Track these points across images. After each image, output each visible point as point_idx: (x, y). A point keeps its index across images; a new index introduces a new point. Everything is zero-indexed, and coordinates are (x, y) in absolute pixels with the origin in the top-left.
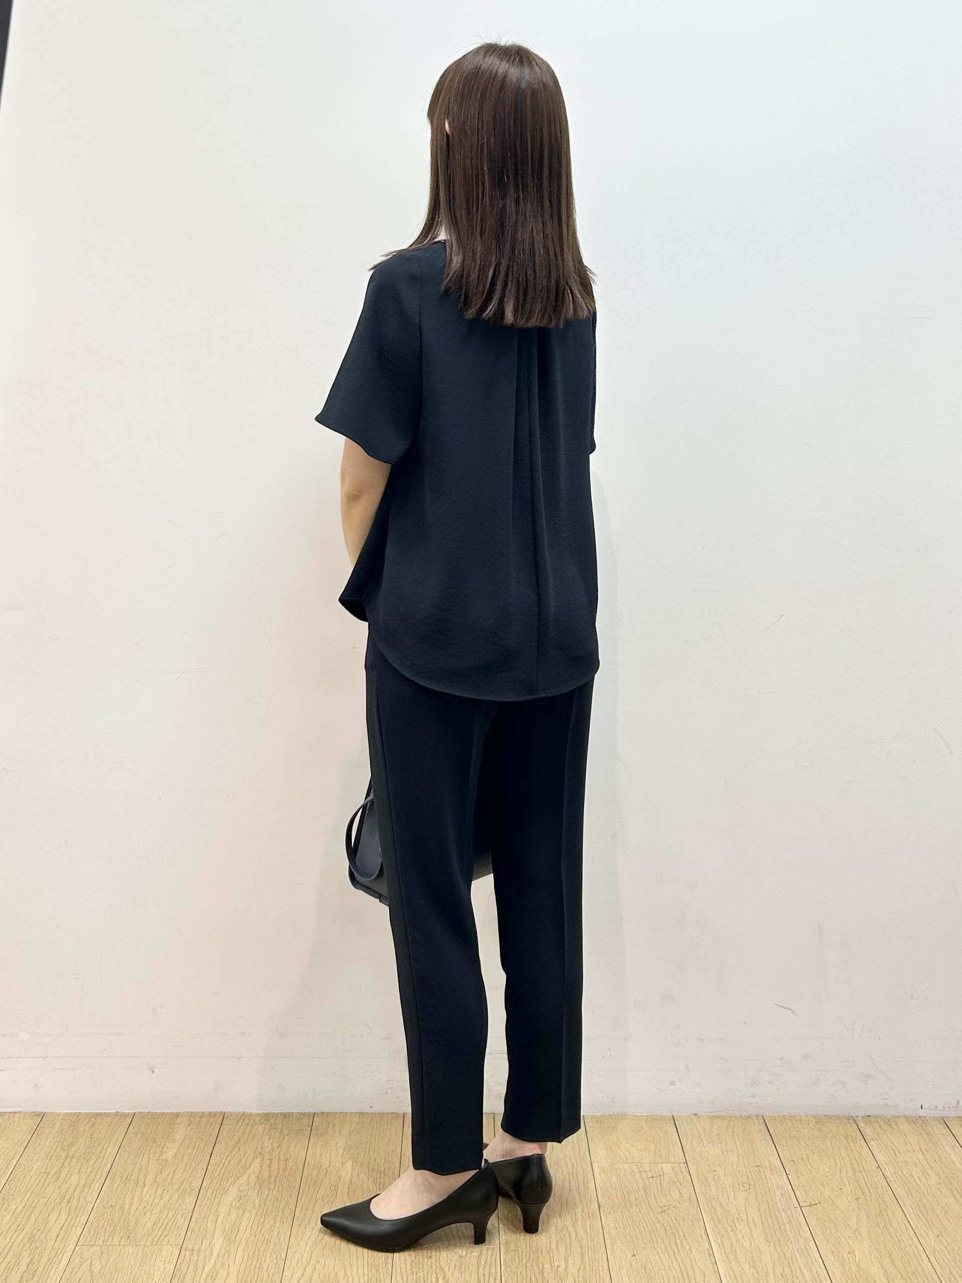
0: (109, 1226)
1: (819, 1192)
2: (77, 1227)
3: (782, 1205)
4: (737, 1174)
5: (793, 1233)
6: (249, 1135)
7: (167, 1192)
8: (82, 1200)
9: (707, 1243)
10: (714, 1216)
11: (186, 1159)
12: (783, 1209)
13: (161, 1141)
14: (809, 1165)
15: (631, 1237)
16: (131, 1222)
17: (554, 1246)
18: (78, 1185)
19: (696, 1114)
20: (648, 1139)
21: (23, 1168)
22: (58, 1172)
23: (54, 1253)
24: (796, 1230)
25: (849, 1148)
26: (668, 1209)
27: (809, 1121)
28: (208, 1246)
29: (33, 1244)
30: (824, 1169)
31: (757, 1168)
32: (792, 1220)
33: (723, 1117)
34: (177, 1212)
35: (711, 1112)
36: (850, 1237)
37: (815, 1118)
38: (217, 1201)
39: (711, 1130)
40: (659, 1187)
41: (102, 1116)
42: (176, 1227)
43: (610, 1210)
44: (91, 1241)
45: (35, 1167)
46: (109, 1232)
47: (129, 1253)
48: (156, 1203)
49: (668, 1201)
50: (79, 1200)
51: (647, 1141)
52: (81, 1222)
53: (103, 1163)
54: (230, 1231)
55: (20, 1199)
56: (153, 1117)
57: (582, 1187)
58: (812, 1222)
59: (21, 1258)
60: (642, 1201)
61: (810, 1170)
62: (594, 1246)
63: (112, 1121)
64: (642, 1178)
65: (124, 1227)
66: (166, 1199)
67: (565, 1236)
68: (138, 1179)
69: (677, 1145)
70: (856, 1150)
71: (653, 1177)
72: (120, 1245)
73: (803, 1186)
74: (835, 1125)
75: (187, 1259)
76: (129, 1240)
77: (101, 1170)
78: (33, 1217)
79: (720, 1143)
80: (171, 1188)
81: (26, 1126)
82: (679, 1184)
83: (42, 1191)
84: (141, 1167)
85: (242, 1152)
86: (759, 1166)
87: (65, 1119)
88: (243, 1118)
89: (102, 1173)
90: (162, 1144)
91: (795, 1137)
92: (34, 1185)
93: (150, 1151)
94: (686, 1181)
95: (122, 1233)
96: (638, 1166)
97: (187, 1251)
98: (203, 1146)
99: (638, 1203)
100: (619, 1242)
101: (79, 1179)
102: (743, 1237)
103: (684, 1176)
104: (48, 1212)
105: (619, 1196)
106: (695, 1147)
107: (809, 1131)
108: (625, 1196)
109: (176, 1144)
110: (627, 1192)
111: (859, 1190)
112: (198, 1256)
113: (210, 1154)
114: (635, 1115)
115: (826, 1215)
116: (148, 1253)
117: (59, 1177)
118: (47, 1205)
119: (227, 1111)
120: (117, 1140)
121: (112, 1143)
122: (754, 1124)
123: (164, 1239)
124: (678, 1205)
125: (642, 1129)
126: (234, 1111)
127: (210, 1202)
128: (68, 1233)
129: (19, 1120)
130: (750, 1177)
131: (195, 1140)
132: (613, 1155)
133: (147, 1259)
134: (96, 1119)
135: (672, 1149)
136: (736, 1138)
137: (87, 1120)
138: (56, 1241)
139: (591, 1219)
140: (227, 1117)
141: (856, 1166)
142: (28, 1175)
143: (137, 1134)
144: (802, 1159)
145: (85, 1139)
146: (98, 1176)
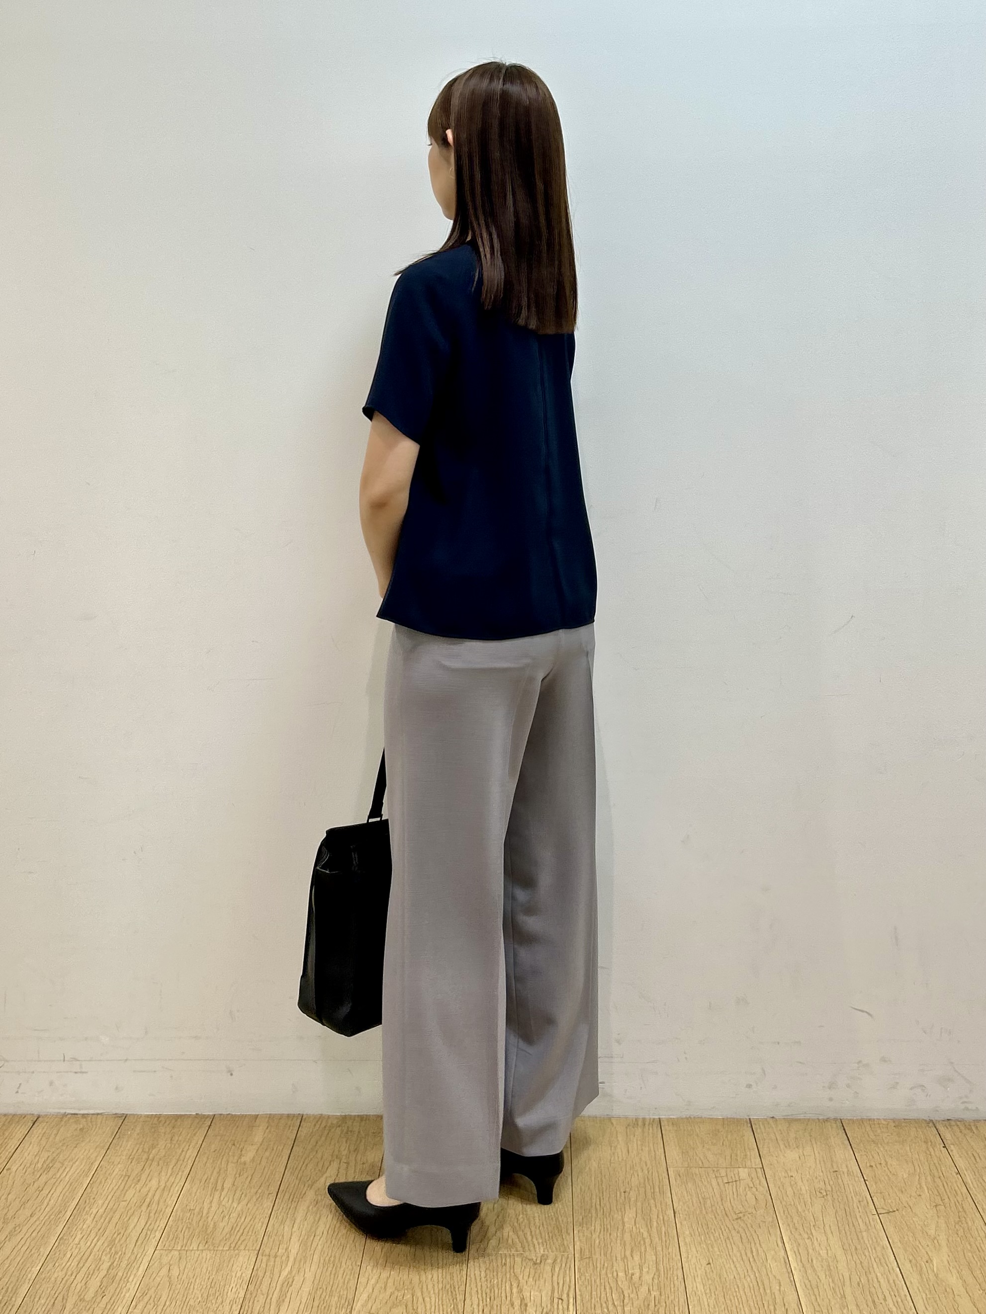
0: (187, 1230)
1: (898, 1200)
2: (156, 1231)
3: (859, 1212)
4: (814, 1179)
5: (871, 1242)
6: (326, 1139)
7: (245, 1196)
8: (161, 1203)
9: (783, 1252)
10: (790, 1223)
11: (264, 1163)
12: (860, 1216)
13: (240, 1144)
14: (887, 1170)
15: (707, 1245)
16: (209, 1226)
17: (628, 1253)
18: (158, 1189)
19: (773, 1117)
20: (724, 1143)
21: (104, 1171)
22: (139, 1174)
23: (133, 1258)
24: (874, 1238)
25: (929, 1153)
26: (744, 1215)
27: (888, 1124)
28: (284, 1251)
29: (113, 1249)
30: (903, 1175)
31: (835, 1174)
32: (869, 1228)
33: (800, 1119)
34: (254, 1217)
35: (788, 1115)
36: (928, 1246)
37: (894, 1122)
38: (294, 1205)
39: (788, 1133)
40: (735, 1193)
41: (183, 1118)
42: (254, 1232)
43: (685, 1216)
44: (169, 1246)
45: (117, 1170)
46: (188, 1237)
47: (206, 1259)
48: (233, 1208)
49: (743, 1206)
50: (158, 1204)
51: (723, 1143)
52: (160, 1227)
53: (183, 1166)
54: (305, 1238)
55: (100, 1202)
56: (233, 1120)
57: (658, 1194)
58: (890, 1230)
59: (101, 1263)
60: (718, 1208)
61: (887, 1175)
62: (669, 1254)
63: (192, 1124)
64: (718, 1183)
65: (203, 1231)
66: (244, 1202)
67: (639, 1243)
68: (217, 1182)
69: (753, 1149)
70: (936, 1155)
71: (728, 1183)
72: (198, 1250)
73: (881, 1193)
74: (914, 1129)
75: (264, 1265)
76: (207, 1246)
77: (180, 1173)
78: (115, 1220)
79: (797, 1147)
80: (250, 1192)
81: (109, 1128)
82: (754, 1189)
83: (123, 1195)
84: (220, 1170)
85: (319, 1155)
86: (836, 1171)
87: (146, 1121)
88: (321, 1120)
89: (182, 1175)
90: (241, 1146)
91: (873, 1141)
92: (117, 1187)
93: (228, 1154)
94: (763, 1187)
95: (200, 1239)
96: (714, 1171)
97: (264, 1257)
98: (281, 1149)
99: (714, 1208)
100: (694, 1250)
101: (159, 1181)
102: (820, 1245)
103: (760, 1182)
104: (129, 1214)
105: (695, 1202)
106: (772, 1150)
107: (888, 1136)
108: (700, 1203)
109: (256, 1147)
110: (703, 1198)
111: (939, 1197)
112: (275, 1262)
113: (287, 1158)
114: (712, 1118)
115: (904, 1222)
116: (225, 1258)
117: (139, 1181)
118: (127, 1209)
119: (305, 1113)
120: (197, 1143)
121: (193, 1144)
122: (832, 1128)
123: (241, 1244)
124: (754, 1212)
125: (719, 1131)
126: (312, 1113)
127: (287, 1205)
128: (147, 1238)
129: (101, 1123)
130: (827, 1182)
131: (272, 1143)
132: (689, 1161)
133: (225, 1265)
134: (176, 1121)
135: (748, 1153)
136: (814, 1142)
137: (168, 1122)
138: (135, 1245)
139: (666, 1226)
140: (305, 1119)
141: (935, 1172)
142: (109, 1177)
143: (216, 1136)
144: (881, 1164)
145: (166, 1141)
146: (177, 1181)
